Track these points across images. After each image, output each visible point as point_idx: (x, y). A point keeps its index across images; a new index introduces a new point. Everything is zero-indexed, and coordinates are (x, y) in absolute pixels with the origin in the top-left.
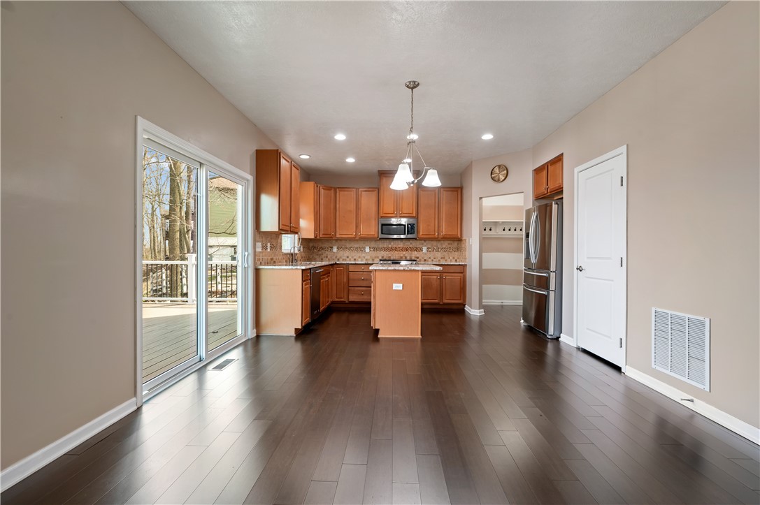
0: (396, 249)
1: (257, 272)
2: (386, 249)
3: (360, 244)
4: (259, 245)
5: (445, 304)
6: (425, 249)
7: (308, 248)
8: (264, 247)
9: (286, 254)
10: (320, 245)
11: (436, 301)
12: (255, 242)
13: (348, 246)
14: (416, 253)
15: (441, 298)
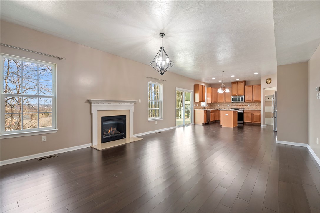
0: (238, 105)
1: (194, 111)
2: (235, 105)
3: (227, 104)
4: (195, 105)
5: (253, 123)
6: (249, 105)
7: (211, 105)
8: (196, 105)
9: (202, 107)
10: (214, 104)
11: (250, 122)
12: (194, 104)
13: (222, 104)
14: (245, 106)
15: (252, 121)
